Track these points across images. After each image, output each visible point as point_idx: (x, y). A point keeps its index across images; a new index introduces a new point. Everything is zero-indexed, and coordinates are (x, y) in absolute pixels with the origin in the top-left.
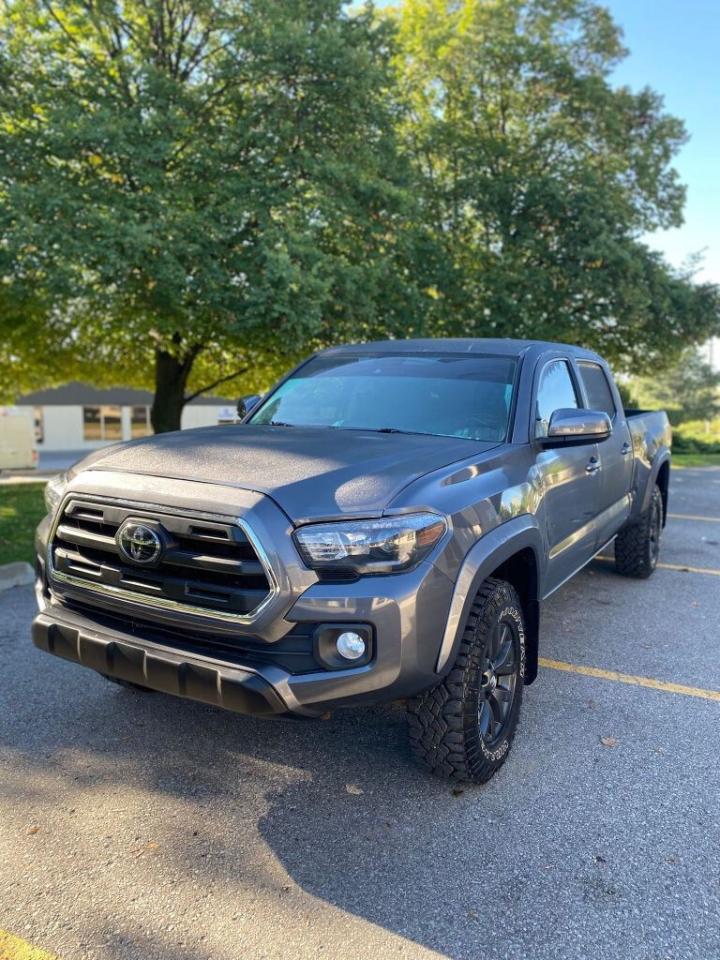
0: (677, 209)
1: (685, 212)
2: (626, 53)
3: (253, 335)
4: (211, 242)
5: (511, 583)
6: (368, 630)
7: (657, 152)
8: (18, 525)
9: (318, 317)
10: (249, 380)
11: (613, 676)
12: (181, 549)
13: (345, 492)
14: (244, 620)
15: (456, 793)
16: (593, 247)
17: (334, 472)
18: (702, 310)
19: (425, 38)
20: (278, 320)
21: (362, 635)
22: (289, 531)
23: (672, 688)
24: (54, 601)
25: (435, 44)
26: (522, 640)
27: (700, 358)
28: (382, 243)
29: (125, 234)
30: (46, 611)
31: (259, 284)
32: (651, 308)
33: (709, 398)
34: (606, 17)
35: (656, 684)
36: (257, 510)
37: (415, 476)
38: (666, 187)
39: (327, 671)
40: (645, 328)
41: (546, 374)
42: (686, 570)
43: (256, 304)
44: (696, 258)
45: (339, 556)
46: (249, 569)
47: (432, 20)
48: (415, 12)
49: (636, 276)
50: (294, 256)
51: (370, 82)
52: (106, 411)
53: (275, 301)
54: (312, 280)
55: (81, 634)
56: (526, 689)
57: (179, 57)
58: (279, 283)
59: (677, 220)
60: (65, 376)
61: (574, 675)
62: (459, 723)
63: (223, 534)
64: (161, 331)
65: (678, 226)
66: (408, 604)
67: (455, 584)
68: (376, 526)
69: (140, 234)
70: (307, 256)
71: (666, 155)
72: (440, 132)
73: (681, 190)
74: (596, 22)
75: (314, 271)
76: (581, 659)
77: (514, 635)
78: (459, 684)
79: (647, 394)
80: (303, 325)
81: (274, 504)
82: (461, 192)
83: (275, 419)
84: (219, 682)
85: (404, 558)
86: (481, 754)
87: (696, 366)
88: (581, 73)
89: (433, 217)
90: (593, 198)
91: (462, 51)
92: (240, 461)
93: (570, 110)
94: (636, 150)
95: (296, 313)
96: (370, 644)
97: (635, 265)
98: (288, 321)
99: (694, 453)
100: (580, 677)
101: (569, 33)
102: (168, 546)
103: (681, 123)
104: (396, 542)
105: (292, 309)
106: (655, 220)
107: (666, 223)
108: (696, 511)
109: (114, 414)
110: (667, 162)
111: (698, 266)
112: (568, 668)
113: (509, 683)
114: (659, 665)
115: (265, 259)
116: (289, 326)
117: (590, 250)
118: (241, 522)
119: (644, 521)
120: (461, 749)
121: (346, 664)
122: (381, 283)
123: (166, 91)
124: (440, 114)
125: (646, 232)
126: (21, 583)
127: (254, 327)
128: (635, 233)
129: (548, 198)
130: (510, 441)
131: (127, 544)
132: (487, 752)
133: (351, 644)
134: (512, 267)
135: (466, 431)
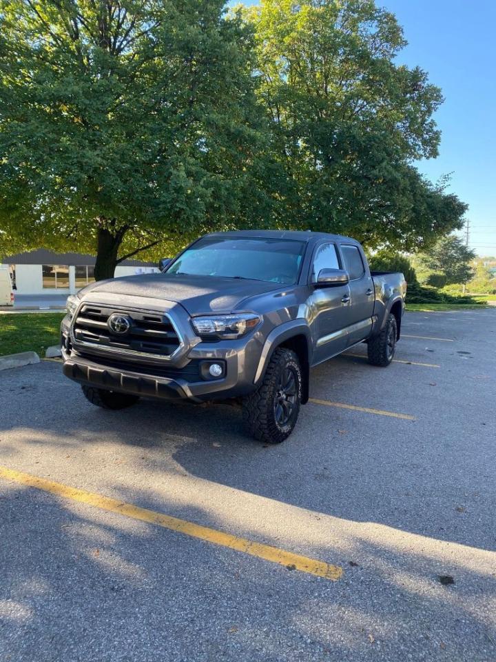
0: (434, 146)
1: (439, 148)
2: (406, 43)
3: (163, 221)
4: (136, 162)
5: (294, 351)
6: (223, 363)
7: (423, 109)
8: (20, 335)
9: (203, 211)
10: (158, 250)
11: (353, 408)
12: (139, 327)
13: (213, 303)
14: (167, 358)
15: (264, 447)
16: (377, 170)
17: (210, 294)
18: (446, 211)
19: (276, 30)
20: (179, 212)
21: (221, 366)
22: (189, 319)
23: (381, 413)
24: (73, 355)
25: (282, 34)
26: (300, 380)
27: (460, 241)
28: (245, 165)
29: (83, 156)
30: (70, 359)
31: (167, 190)
32: (414, 210)
33: (465, 268)
34: (393, 20)
35: (374, 411)
36: (174, 309)
37: (247, 297)
38: (428, 132)
39: (204, 381)
40: (410, 222)
41: (321, 250)
42: (410, 364)
43: (164, 202)
44: (446, 178)
45: (211, 331)
46: (170, 335)
47: (280, 19)
48: (270, 12)
49: (405, 189)
50: (189, 174)
51: (238, 63)
52: (57, 269)
53: (177, 201)
54: (200, 189)
55: (89, 368)
56: (302, 407)
57: (115, 38)
58: (179, 190)
59: (434, 154)
60: (36, 244)
61: (332, 407)
62: (265, 410)
63: (159, 320)
64: (102, 218)
65: (435, 157)
66: (241, 353)
67: (263, 346)
68: (228, 317)
69: (93, 157)
70: (197, 173)
71: (429, 111)
72: (285, 91)
73: (437, 134)
74: (387, 23)
75: (202, 183)
76: (338, 401)
77: (295, 376)
78: (265, 392)
79: (424, 265)
80: (194, 216)
81: (182, 307)
82: (296, 133)
83: (180, 271)
84: (157, 385)
85: (240, 332)
86: (276, 428)
87: (457, 247)
88: (377, 56)
89: (278, 147)
90: (379, 139)
91: (299, 40)
92: (165, 289)
93: (367, 81)
94: (410, 107)
95: (190, 209)
96: (224, 369)
97: (405, 183)
98: (185, 214)
99: (444, 303)
100: (335, 408)
101: (370, 29)
102: (133, 326)
103: (439, 91)
104: (237, 325)
105: (188, 206)
106: (421, 152)
107: (428, 155)
108: (429, 334)
109: (64, 271)
110: (429, 116)
111: (447, 183)
112: (330, 404)
113: (293, 400)
114: (378, 404)
115: (171, 173)
116: (185, 216)
117: (376, 172)
118: (166, 314)
119: (383, 334)
120: (266, 422)
121: (213, 378)
122: (243, 190)
123: (108, 63)
124: (286, 79)
125: (415, 160)
126: (32, 363)
127: (163, 217)
128: (408, 160)
129: (352, 138)
130: (298, 284)
131: (113, 325)
132: (279, 427)
133: (216, 369)
134: (327, 182)
135: (277, 279)
